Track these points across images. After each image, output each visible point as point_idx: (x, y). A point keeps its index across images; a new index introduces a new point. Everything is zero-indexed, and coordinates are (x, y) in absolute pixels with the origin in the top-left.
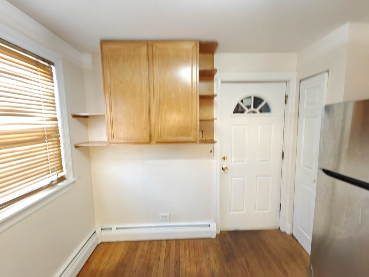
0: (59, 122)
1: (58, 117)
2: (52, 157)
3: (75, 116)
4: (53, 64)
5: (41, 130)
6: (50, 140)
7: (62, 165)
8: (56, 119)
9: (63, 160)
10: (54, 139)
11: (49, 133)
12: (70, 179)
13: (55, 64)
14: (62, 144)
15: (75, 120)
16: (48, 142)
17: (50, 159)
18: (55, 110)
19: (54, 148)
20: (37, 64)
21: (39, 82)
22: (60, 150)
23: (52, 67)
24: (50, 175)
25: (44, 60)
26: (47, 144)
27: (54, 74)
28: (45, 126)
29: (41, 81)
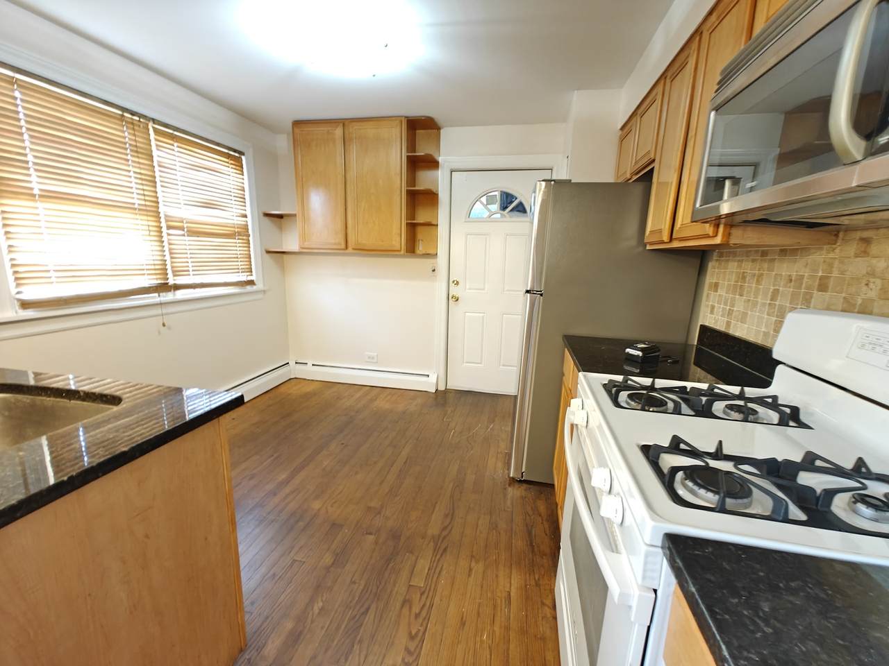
0: (249, 219)
1: (248, 213)
2: (242, 256)
3: (267, 215)
4: (243, 154)
5: (233, 225)
6: (240, 237)
7: (251, 268)
8: (245, 216)
9: (253, 263)
10: (244, 238)
11: (239, 230)
12: (259, 286)
13: (246, 154)
14: (252, 245)
15: (266, 220)
16: (238, 239)
17: (241, 258)
18: (245, 206)
19: (244, 247)
20: (229, 156)
21: (229, 175)
22: (249, 251)
23: (243, 158)
24: (240, 274)
25: (235, 151)
26: (238, 241)
27: (245, 166)
28: (236, 222)
29: (232, 174)
